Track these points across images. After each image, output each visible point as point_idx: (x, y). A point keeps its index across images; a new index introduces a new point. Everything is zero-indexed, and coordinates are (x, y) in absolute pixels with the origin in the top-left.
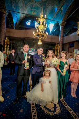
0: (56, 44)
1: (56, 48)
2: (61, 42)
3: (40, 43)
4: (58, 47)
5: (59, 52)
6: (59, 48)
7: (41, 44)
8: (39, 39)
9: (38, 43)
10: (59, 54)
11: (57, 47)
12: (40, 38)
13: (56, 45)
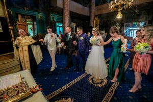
7: (121, 17)
8: (118, 12)
9: (117, 18)
12: (119, 10)
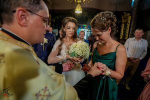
0: (125, 13)
1: (123, 21)
2: (135, 9)
3: (78, 11)
4: (127, 18)
5: (128, 27)
6: (130, 19)
7: (81, 12)
9: (76, 12)
10: (127, 32)
11: (125, 19)
12: (79, 2)
13: (124, 16)
